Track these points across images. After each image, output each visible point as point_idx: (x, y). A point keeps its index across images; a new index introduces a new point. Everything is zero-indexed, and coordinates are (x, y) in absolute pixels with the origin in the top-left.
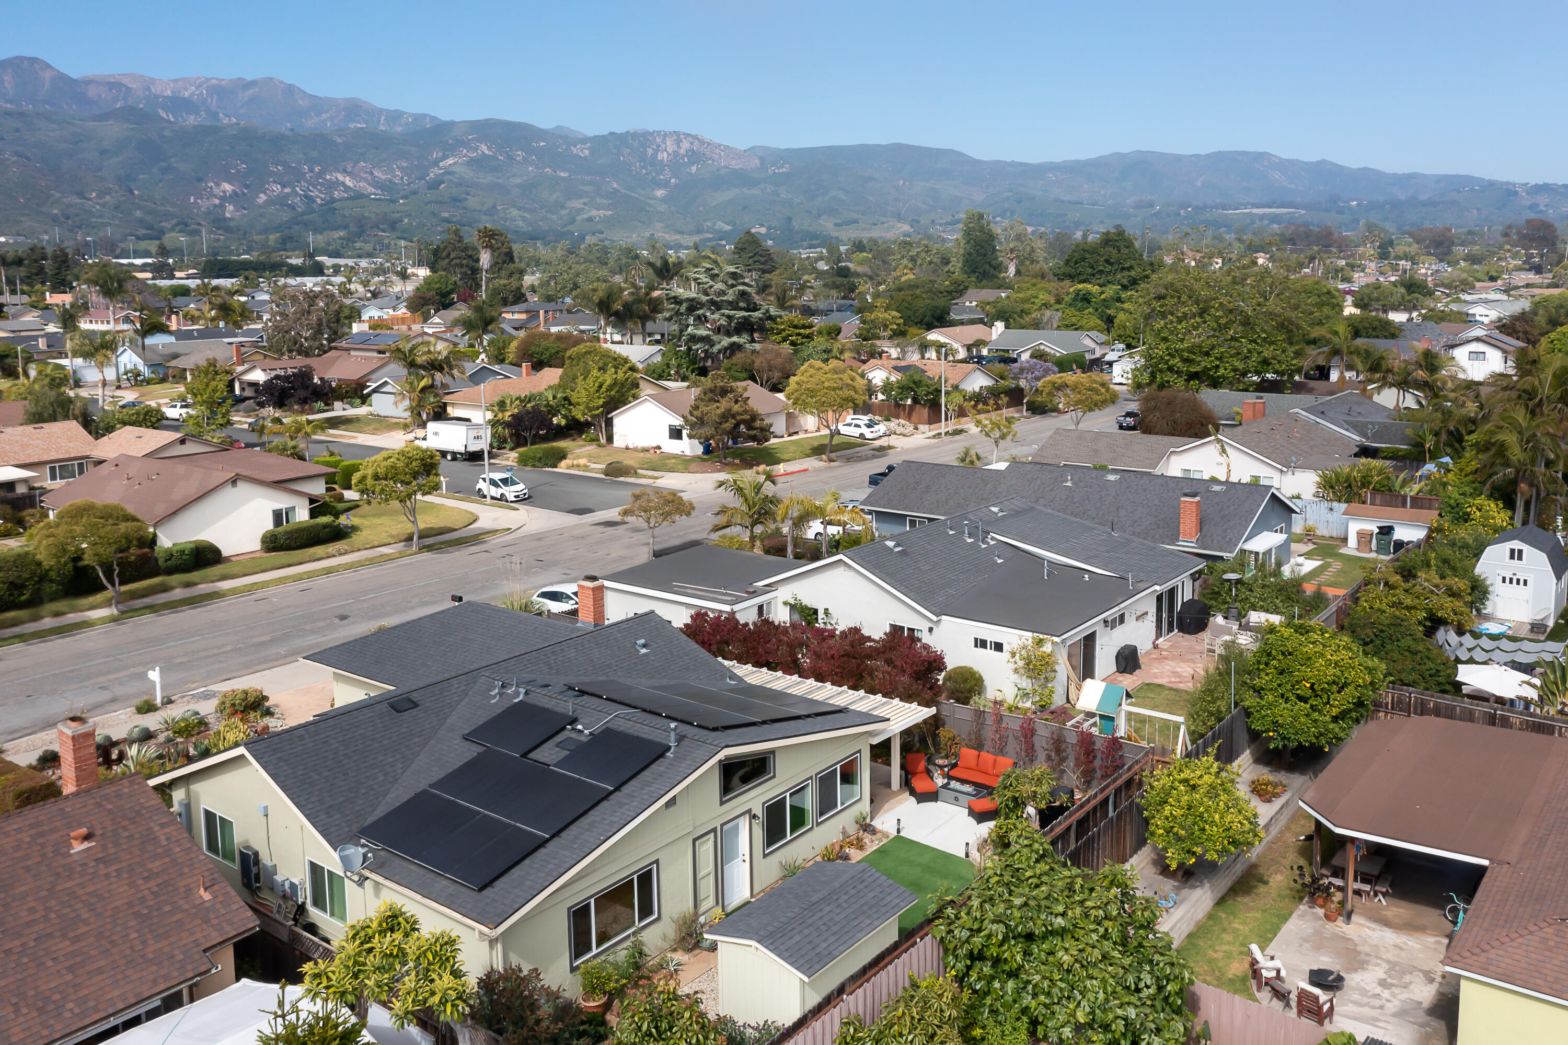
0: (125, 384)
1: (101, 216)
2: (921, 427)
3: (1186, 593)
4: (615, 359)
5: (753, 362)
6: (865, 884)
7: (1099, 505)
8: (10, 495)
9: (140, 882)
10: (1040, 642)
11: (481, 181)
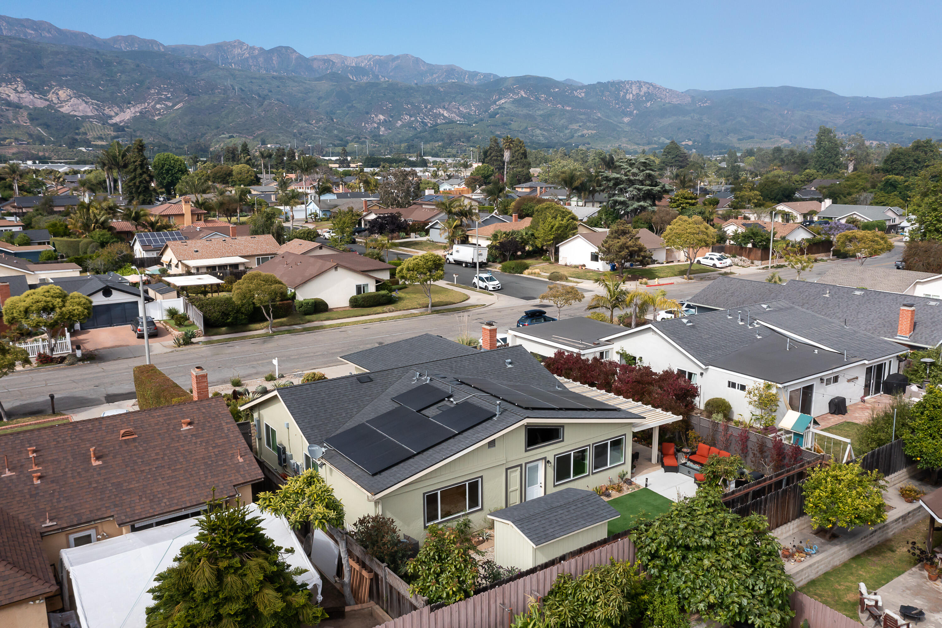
0: (310, 220)
1: (317, 134)
2: (756, 262)
3: (894, 369)
4: (563, 212)
5: (652, 218)
6: (590, 502)
7: (845, 310)
8: (235, 271)
9: (211, 448)
10: (768, 387)
11: (520, 112)
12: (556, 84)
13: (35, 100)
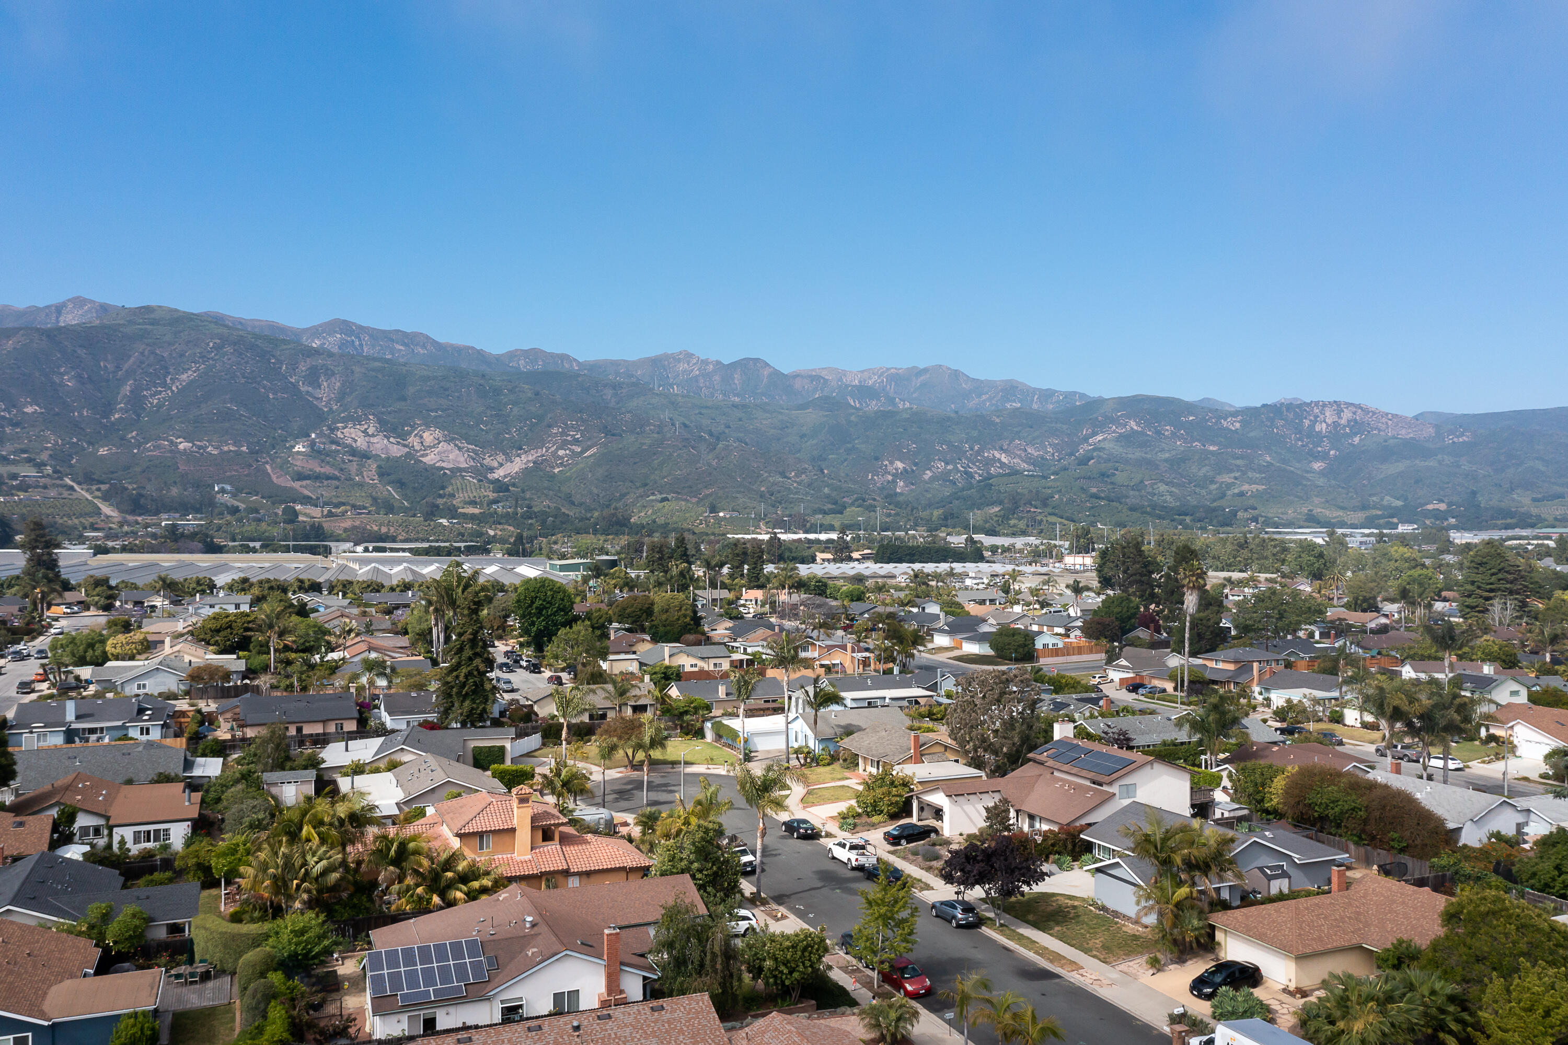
1: (796, 493)
11: (1129, 456)
12: (1189, 408)
13: (390, 446)
